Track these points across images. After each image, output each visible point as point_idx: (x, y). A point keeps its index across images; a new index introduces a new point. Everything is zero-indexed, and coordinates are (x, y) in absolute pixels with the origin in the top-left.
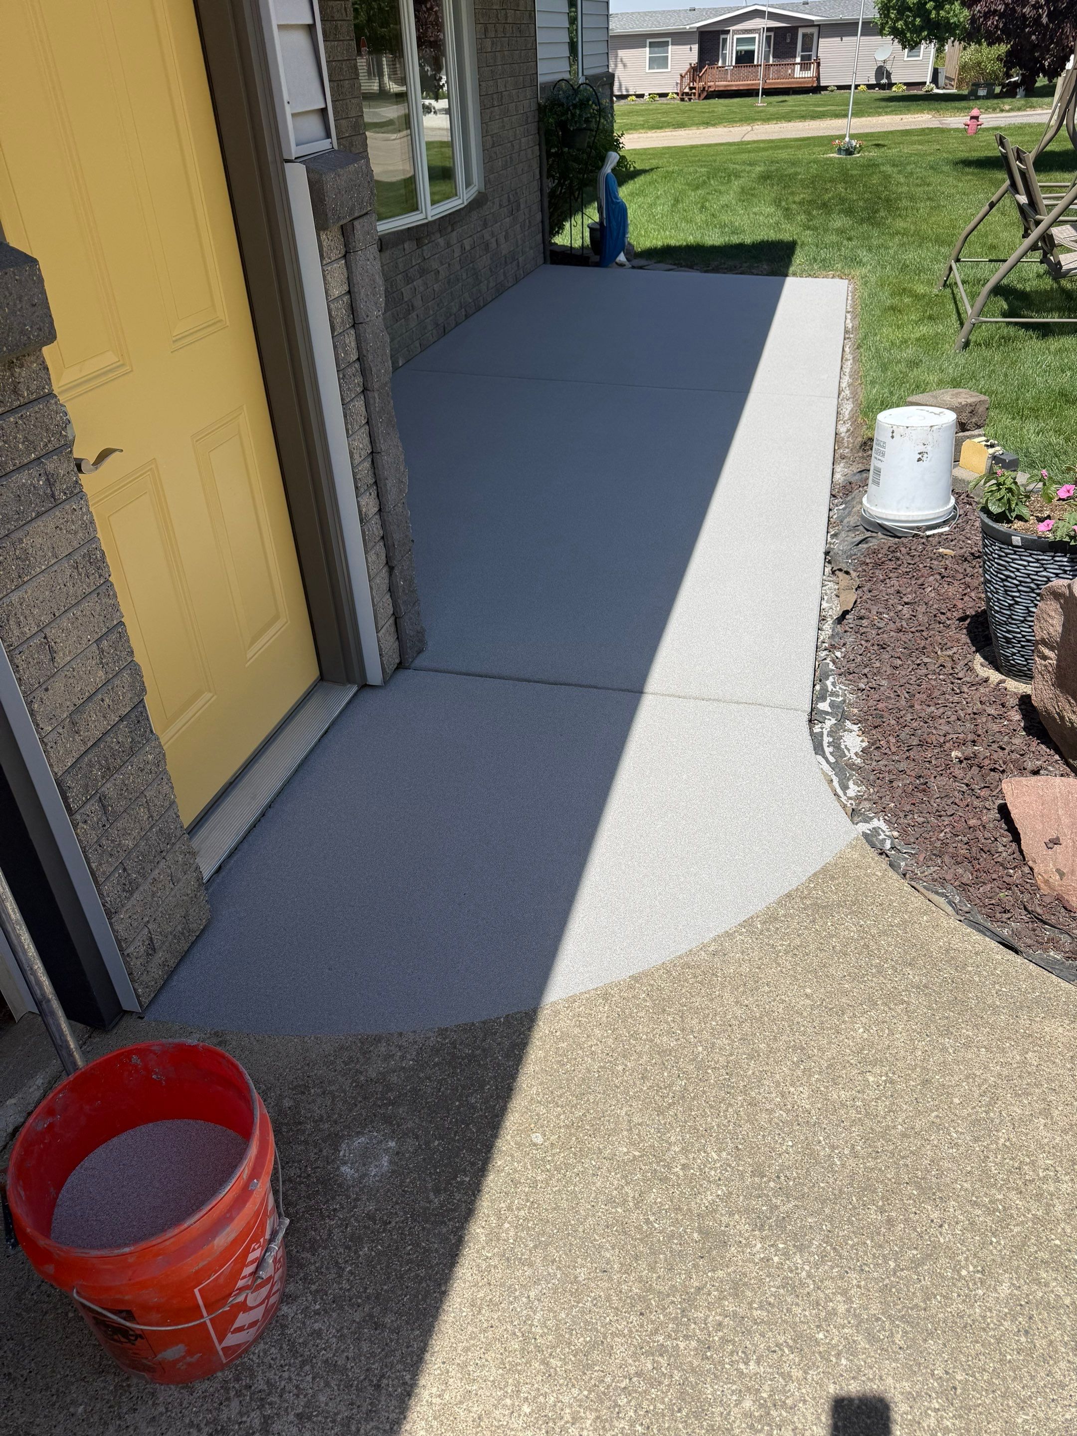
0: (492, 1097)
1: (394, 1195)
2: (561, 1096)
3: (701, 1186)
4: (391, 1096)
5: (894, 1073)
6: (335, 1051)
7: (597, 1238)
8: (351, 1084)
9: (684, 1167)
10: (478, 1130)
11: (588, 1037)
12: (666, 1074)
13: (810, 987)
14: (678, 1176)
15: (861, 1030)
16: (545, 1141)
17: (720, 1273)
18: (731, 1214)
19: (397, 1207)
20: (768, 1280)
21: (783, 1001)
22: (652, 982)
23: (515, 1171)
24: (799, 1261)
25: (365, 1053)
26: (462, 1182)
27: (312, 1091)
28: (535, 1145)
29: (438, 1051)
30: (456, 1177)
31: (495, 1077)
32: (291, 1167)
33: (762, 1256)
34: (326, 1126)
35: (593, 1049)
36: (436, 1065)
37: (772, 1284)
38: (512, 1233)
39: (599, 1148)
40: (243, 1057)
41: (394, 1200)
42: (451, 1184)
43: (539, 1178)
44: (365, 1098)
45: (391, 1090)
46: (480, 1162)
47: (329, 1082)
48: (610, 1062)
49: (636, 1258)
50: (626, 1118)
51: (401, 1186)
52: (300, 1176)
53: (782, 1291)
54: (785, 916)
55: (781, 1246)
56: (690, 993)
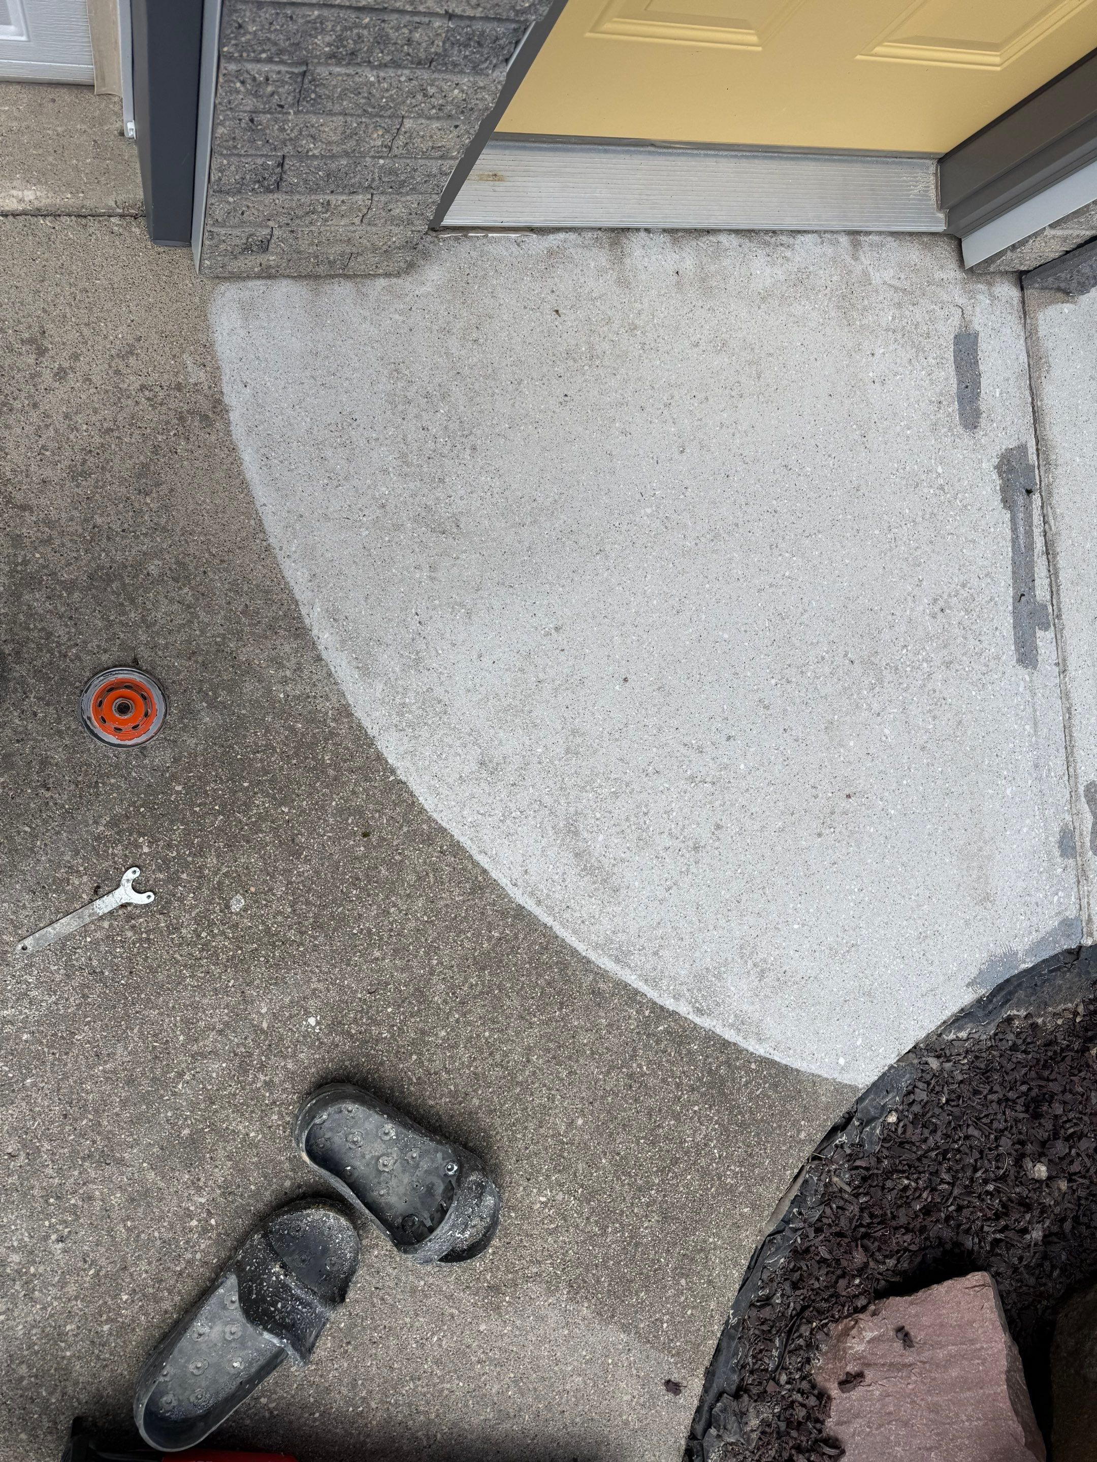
0: (273, 822)
1: (86, 775)
2: (308, 903)
3: (252, 1112)
4: (223, 696)
5: (494, 1253)
6: (257, 586)
7: (135, 1031)
8: (219, 635)
9: (268, 1084)
10: (219, 829)
11: (408, 896)
12: (389, 1010)
13: (585, 1123)
14: (254, 1082)
15: (543, 1199)
16: (237, 914)
17: (151, 1175)
18: (229, 1158)
19: (73, 787)
20: (165, 1224)
21: (551, 1099)
22: (521, 936)
23: (181, 900)
24: (203, 1246)
25: (271, 627)
26: (138, 846)
27: (186, 590)
28: (228, 907)
29: (313, 721)
30: (143, 835)
31: (304, 811)
32: (66, 625)
33: (192, 1208)
34: (143, 638)
35: (392, 910)
36: (292, 729)
37: (163, 1230)
38: (99, 935)
39: (252, 982)
40: (197, 464)
41: (80, 779)
42: (131, 835)
43: (184, 931)
44: (204, 664)
45: (230, 692)
46: (175, 854)
47: (209, 605)
48: (381, 939)
49: (130, 1081)
50: (308, 992)
51: (102, 776)
52: (59, 644)
53: (158, 1242)
54: (689, 1052)
55: (213, 1222)
56: (522, 988)
